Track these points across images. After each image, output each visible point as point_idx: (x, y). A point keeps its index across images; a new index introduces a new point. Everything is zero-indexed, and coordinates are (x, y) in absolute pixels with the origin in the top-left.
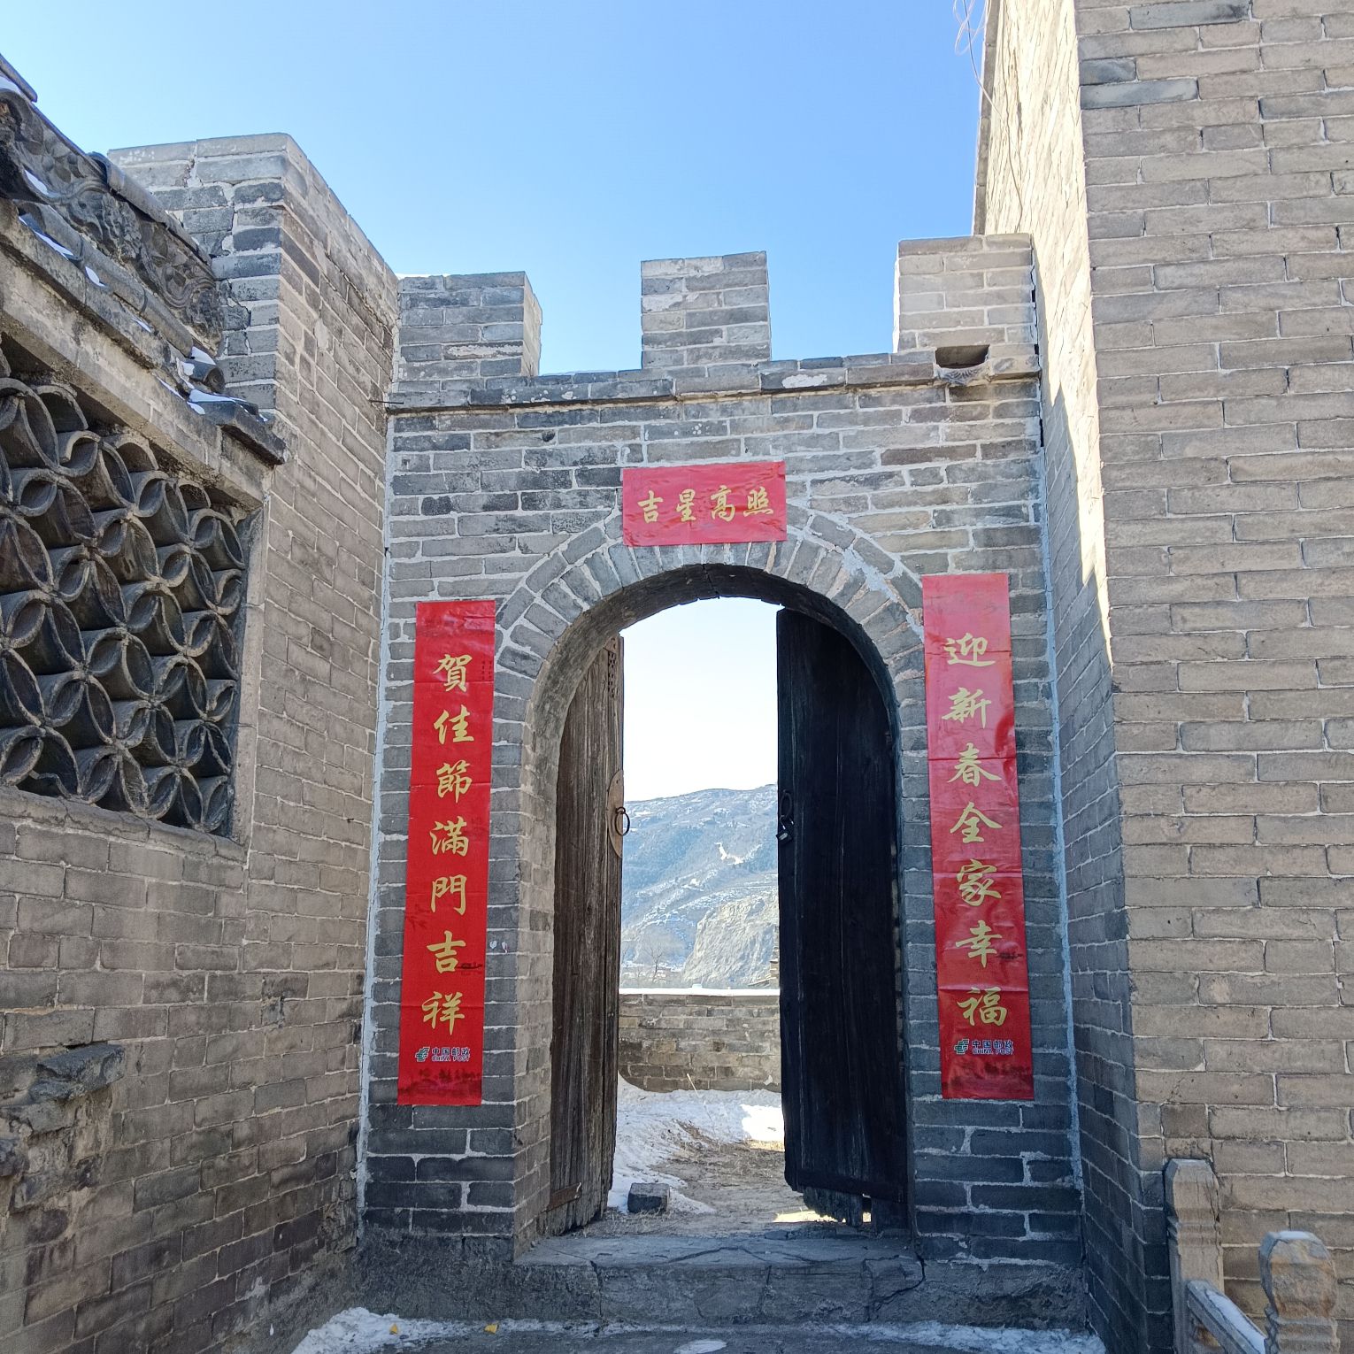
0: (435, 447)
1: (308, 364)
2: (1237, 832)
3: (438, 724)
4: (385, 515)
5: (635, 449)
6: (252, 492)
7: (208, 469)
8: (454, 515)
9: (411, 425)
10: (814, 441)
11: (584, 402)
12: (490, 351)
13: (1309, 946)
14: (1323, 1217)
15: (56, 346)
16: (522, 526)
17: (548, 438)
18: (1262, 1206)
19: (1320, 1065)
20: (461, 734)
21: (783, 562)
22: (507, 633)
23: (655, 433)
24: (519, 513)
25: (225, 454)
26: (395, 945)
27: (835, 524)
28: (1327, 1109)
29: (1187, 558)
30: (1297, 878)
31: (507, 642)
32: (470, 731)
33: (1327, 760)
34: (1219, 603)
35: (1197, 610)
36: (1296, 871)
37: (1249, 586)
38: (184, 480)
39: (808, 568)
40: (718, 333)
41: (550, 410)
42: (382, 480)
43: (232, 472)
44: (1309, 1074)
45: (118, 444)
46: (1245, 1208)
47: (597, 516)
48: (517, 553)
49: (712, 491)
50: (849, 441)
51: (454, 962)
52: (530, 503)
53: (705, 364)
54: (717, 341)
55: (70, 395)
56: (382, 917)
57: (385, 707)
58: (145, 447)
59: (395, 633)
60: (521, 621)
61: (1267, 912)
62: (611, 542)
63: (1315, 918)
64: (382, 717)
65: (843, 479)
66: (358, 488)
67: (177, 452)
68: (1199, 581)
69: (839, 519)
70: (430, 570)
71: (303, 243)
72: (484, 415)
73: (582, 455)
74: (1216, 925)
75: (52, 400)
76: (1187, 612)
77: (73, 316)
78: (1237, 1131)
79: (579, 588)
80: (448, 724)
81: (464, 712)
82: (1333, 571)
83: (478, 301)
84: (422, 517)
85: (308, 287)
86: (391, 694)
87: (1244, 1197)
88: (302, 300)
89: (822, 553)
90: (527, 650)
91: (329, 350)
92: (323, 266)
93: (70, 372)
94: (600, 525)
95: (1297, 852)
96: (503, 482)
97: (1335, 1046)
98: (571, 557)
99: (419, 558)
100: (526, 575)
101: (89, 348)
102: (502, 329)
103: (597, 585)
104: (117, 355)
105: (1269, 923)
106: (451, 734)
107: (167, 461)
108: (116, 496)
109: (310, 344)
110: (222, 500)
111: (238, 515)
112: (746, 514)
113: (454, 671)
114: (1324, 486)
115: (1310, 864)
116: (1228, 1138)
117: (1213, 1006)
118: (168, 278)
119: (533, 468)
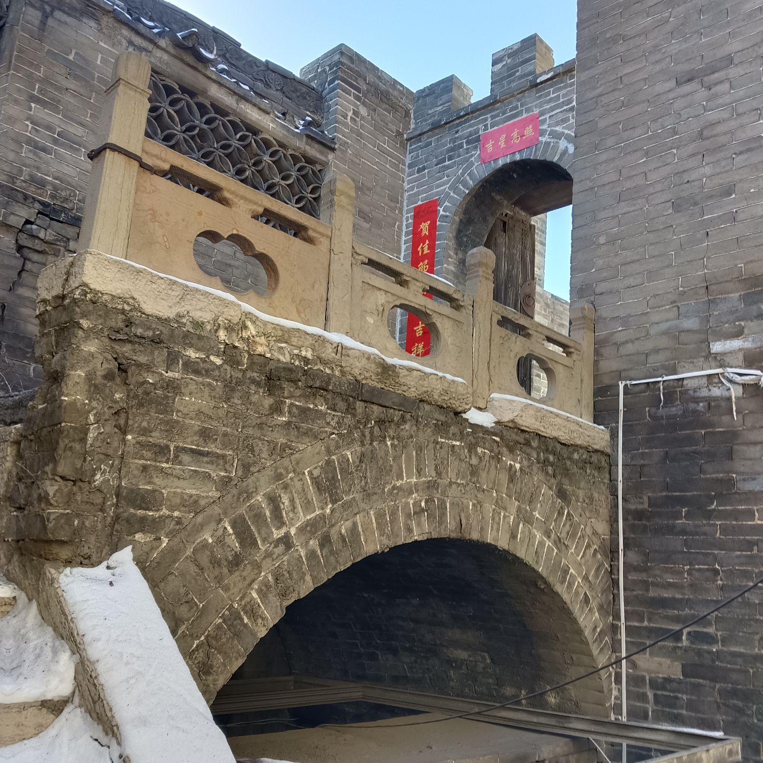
0: (421, 148)
1: (355, 120)
2: (613, 177)
3: (419, 249)
4: (405, 177)
5: (486, 126)
6: (323, 158)
7: (299, 148)
8: (426, 171)
9: (414, 143)
10: (551, 100)
11: (468, 114)
12: (441, 107)
13: (636, 212)
14: (633, 316)
15: (229, 105)
16: (448, 167)
17: (457, 132)
18: (611, 316)
19: (636, 258)
20: (426, 251)
21: (538, 153)
22: (441, 209)
23: (493, 117)
24: (447, 163)
25: (307, 144)
26: (405, 330)
27: (557, 131)
28: (638, 274)
29: (604, 77)
30: (634, 187)
31: (442, 213)
32: (429, 249)
33: (649, 138)
34: (614, 90)
35: (606, 96)
36: (634, 185)
37: (625, 80)
38: (290, 152)
39: (546, 152)
40: (518, 71)
41: (458, 121)
42: (404, 165)
43: (313, 151)
44: (633, 262)
45: (260, 137)
46: (605, 319)
47: (472, 156)
48: (446, 178)
49: (512, 133)
50: (564, 96)
51: (422, 332)
52: (450, 159)
53: (513, 85)
54: (517, 74)
55: (238, 121)
56: (401, 321)
57: (403, 247)
58: (272, 139)
59: (407, 220)
60: (446, 203)
61: (622, 204)
62: (476, 164)
63: (639, 201)
64: (403, 251)
65: (561, 112)
66: (388, 166)
67: (284, 141)
68: (608, 84)
69: (559, 129)
70: (418, 194)
71: (351, 79)
72: (437, 131)
73: (467, 135)
74: (603, 215)
75: (231, 122)
76: (602, 98)
77: (236, 97)
78: (604, 290)
79: (465, 184)
80: (422, 248)
81: (427, 242)
82: (657, 62)
83: (438, 91)
84: (417, 175)
85: (354, 93)
86: (406, 242)
87: (604, 315)
88: (352, 98)
89: (552, 144)
90: (448, 214)
91: (368, 116)
92: (364, 87)
93: (236, 114)
94: (473, 159)
95: (635, 177)
96: (441, 153)
97: (643, 249)
98: (463, 174)
99: (416, 190)
100: (448, 186)
101: (243, 106)
102: (445, 98)
103: (471, 182)
104: (255, 110)
105: (623, 207)
106: (423, 251)
107: (282, 145)
108: (259, 152)
109: (356, 113)
110: (310, 161)
111: (319, 167)
112: (524, 138)
113: (425, 227)
114: (656, 30)
115: (640, 181)
116: (601, 294)
117: (600, 245)
118: (298, 97)
119: (452, 145)
